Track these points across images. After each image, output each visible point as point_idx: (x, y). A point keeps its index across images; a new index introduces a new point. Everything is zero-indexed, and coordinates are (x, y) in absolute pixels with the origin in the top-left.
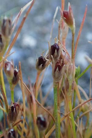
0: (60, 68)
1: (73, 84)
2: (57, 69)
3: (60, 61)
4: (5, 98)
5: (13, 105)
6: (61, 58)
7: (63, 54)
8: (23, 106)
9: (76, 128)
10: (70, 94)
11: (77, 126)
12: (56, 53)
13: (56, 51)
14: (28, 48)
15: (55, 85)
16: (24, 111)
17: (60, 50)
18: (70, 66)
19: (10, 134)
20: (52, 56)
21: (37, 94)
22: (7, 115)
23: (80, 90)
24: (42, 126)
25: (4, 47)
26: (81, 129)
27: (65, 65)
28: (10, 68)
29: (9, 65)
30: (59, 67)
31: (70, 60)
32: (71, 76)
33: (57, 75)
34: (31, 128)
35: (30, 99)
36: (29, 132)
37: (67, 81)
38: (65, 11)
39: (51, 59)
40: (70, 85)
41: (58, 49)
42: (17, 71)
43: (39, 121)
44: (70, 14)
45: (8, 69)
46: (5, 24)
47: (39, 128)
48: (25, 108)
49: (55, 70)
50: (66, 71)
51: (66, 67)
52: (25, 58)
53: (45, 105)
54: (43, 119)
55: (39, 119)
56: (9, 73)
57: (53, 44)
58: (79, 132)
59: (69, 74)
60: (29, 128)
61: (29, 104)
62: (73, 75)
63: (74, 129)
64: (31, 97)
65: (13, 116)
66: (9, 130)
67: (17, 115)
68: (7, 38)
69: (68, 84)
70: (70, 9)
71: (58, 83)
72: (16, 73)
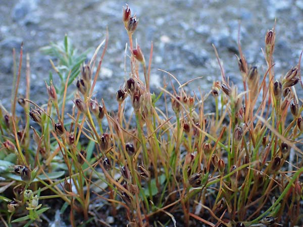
0: (138, 99)
1: (151, 110)
2: (136, 100)
3: (137, 93)
4: (92, 126)
5: (103, 136)
6: (137, 90)
7: (139, 85)
8: (112, 133)
9: (160, 145)
10: (150, 118)
11: (161, 143)
12: (132, 87)
13: (132, 85)
14: (107, 79)
15: (137, 113)
16: (113, 137)
17: (135, 83)
18: (146, 95)
19: (105, 162)
20: (129, 90)
21: (121, 121)
22: (99, 145)
23: (157, 110)
24: (131, 152)
25: (87, 90)
26: (164, 145)
27: (141, 96)
28: (96, 107)
29: (94, 104)
30: (136, 98)
31: (146, 90)
32: (148, 103)
33: (136, 106)
34: (121, 151)
35: (117, 128)
36: (120, 155)
37: (146, 108)
38: (134, 49)
39: (129, 92)
40: (149, 110)
41: (134, 83)
42: (101, 107)
43: (128, 149)
44: (139, 51)
45: (94, 108)
46: (85, 70)
47: (129, 154)
48: (114, 135)
49: (134, 101)
50: (143, 99)
51: (143, 97)
52: (105, 88)
53: (130, 127)
54: (131, 146)
55: (128, 146)
56: (95, 110)
57: (129, 79)
58: (162, 148)
59: (146, 102)
60: (119, 152)
61: (116, 132)
62: (150, 102)
63: (159, 146)
64: (117, 126)
65: (104, 145)
66: (103, 159)
67: (108, 144)
68: (88, 82)
69: (147, 110)
70: (138, 47)
71: (138, 111)
72: (101, 109)
